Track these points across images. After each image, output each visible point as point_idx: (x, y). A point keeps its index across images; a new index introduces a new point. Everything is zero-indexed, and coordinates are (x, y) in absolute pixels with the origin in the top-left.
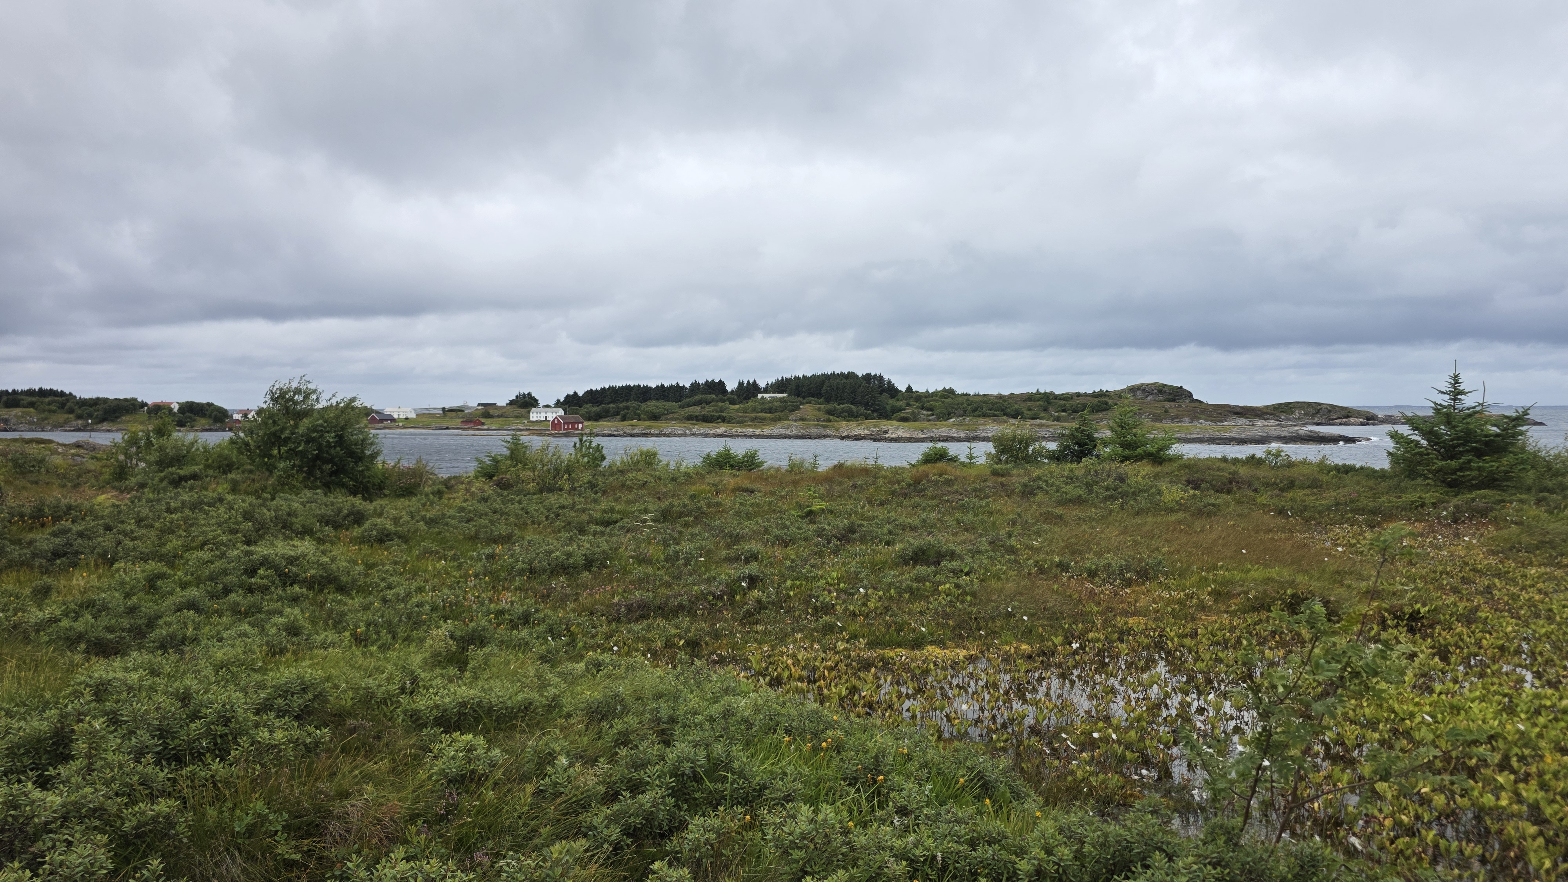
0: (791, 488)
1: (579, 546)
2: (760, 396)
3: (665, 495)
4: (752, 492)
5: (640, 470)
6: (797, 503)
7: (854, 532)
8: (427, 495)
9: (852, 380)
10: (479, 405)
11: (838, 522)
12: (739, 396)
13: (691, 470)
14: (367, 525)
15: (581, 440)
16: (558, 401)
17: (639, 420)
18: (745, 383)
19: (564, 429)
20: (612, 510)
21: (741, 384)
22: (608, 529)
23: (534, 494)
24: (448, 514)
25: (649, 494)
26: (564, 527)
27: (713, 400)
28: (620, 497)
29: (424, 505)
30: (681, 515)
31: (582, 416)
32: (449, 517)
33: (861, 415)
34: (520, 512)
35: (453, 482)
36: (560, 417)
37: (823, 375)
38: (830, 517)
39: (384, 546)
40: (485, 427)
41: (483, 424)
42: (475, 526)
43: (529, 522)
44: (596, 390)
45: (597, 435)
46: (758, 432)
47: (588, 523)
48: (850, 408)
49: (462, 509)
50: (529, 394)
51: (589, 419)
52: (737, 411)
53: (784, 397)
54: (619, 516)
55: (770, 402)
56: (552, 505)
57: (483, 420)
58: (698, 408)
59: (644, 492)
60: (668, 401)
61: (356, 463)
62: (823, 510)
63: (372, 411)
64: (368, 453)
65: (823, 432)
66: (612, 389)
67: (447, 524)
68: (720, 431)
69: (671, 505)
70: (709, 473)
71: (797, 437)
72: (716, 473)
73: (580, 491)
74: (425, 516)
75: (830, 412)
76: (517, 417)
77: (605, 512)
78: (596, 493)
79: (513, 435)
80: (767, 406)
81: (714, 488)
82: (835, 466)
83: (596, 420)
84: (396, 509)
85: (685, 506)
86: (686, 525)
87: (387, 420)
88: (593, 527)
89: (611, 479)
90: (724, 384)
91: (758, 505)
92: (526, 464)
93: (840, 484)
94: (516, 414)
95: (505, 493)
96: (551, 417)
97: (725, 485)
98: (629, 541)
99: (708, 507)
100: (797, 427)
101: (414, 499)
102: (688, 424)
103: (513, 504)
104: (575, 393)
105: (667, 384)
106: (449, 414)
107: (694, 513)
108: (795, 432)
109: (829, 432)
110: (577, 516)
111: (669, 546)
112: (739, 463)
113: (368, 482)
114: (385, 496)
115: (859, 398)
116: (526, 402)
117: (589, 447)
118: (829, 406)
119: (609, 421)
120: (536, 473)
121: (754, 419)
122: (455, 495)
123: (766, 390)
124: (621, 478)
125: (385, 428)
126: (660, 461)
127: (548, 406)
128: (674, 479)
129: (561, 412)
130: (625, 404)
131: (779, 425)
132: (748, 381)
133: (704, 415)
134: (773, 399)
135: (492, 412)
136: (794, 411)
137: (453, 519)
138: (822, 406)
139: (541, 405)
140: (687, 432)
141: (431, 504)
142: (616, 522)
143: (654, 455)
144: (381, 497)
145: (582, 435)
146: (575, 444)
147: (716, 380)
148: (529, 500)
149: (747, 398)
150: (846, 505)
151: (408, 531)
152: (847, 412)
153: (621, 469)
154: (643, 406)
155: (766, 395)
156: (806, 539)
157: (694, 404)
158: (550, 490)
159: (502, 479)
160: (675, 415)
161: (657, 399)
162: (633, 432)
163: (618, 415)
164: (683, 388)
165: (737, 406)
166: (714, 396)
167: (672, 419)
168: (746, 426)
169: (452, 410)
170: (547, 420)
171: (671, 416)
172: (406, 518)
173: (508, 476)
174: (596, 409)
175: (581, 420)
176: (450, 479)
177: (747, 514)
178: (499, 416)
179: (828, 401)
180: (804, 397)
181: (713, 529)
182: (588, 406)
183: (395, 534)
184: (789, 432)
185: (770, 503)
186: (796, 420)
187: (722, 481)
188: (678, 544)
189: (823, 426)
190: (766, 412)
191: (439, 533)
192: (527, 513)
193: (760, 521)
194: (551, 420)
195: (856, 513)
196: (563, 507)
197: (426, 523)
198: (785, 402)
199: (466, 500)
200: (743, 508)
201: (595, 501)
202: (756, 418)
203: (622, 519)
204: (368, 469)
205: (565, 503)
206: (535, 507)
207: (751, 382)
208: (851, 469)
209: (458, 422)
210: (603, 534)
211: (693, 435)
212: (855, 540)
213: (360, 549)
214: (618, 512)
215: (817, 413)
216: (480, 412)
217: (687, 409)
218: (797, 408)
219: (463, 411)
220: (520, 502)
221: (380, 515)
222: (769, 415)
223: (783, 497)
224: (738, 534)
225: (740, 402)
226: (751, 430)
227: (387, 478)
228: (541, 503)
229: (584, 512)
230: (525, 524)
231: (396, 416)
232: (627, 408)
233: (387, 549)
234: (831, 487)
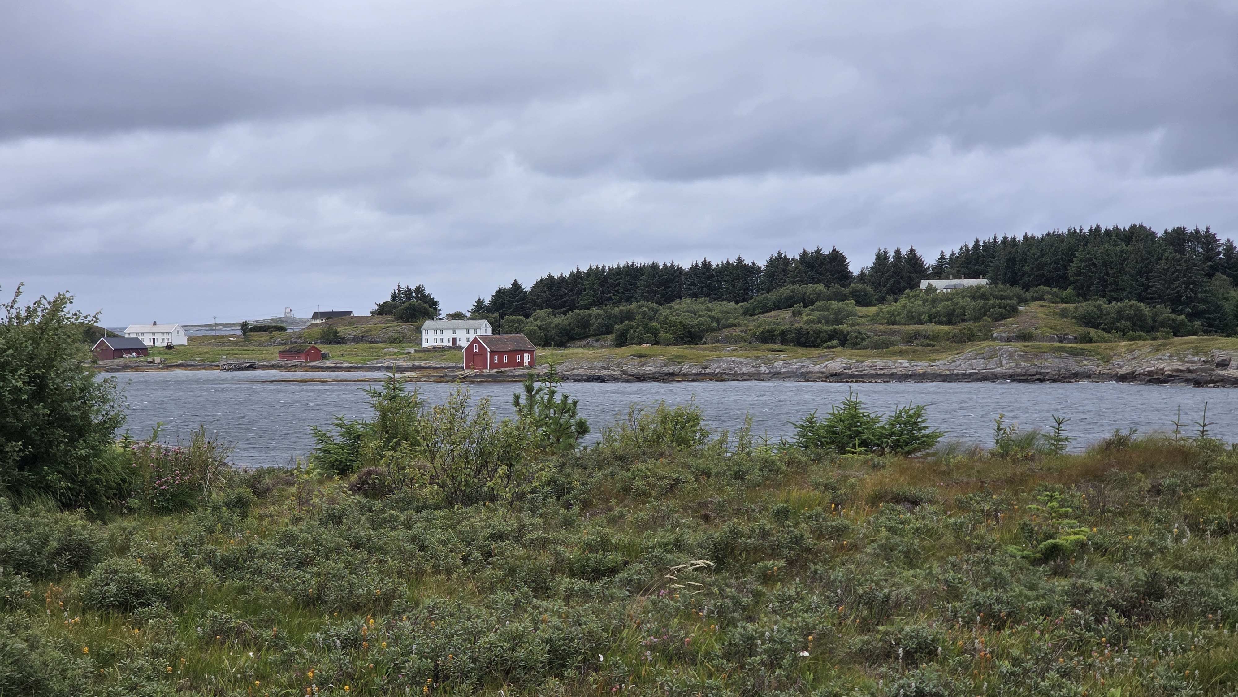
0: (1006, 493)
1: (536, 623)
2: (924, 284)
3: (721, 511)
4: (915, 502)
5: (662, 455)
6: (1024, 527)
7: (1159, 595)
8: (216, 508)
9: (1141, 245)
10: (316, 315)
11: (1119, 572)
12: (877, 286)
13: (774, 454)
14: (98, 571)
15: (529, 389)
16: (480, 303)
17: (656, 343)
18: (891, 254)
19: (493, 366)
20: (604, 544)
21: (881, 258)
22: (598, 586)
23: (437, 507)
24: (261, 549)
25: (685, 509)
26: (501, 580)
27: (819, 296)
28: (622, 516)
29: (210, 530)
30: (757, 553)
31: (531, 335)
32: (263, 556)
33: (1163, 324)
34: (409, 547)
35: (267, 481)
36: (484, 338)
37: (1072, 234)
38: (1101, 562)
39: (131, 617)
40: (329, 364)
41: (324, 357)
42: (319, 575)
43: (428, 567)
44: (562, 279)
45: (565, 378)
46: (921, 366)
47: (554, 571)
48: (1137, 309)
49: (289, 539)
50: (419, 290)
51: (546, 343)
52: (873, 320)
53: (979, 288)
54: (620, 558)
55: (947, 298)
56: (475, 531)
57: (324, 349)
58: (786, 314)
59: (672, 503)
60: (720, 298)
61: (72, 441)
62: (1083, 545)
63: (101, 332)
64: (96, 420)
65: (1072, 364)
66: (595, 274)
67: (259, 571)
68: (836, 365)
69: (735, 533)
70: (818, 459)
71: (1016, 378)
72: (832, 461)
73: (532, 501)
74: (213, 552)
75: (1089, 321)
76: (393, 341)
77: (589, 547)
78: (568, 506)
79: (390, 380)
80: (940, 307)
81: (829, 495)
82: (1108, 445)
83: (561, 345)
84: (155, 539)
85: (765, 534)
86: (766, 578)
87: (129, 351)
88: (564, 582)
89: (599, 475)
90: (844, 259)
91: (931, 533)
92: (416, 443)
93: (1123, 483)
94: (392, 334)
95: (378, 505)
96: (464, 339)
97: (853, 486)
98: (646, 612)
99: (819, 537)
100: (1011, 356)
101: (192, 517)
102: (764, 351)
103: (393, 529)
104: (516, 285)
105: (715, 261)
106: (255, 336)
107: (785, 551)
108: (1008, 366)
109: (1087, 365)
110: (529, 557)
111: (733, 623)
112: (881, 436)
113: (97, 481)
114: (131, 510)
115: (1158, 285)
116: (411, 308)
117: (550, 404)
118: (1084, 307)
119: (588, 346)
120: (438, 463)
121: (910, 339)
122: (272, 509)
123: (939, 272)
124: (622, 474)
125: (126, 368)
126: (704, 434)
127: (457, 316)
128: (739, 476)
129: (484, 328)
130: (624, 307)
131: (969, 350)
132: (898, 252)
133: (799, 332)
134: (959, 292)
135: (342, 330)
136: (1004, 317)
137: (271, 560)
138: (1071, 306)
139: (443, 314)
140: (763, 369)
141: (225, 530)
142: (613, 571)
143: (694, 419)
144: (122, 514)
145: (531, 376)
146: (517, 398)
147: (826, 252)
148: (427, 520)
149: (896, 291)
150: (1136, 533)
151: (182, 584)
152: (1129, 318)
153: (620, 452)
154: (665, 311)
155: (940, 284)
156: (1046, 612)
157: (778, 306)
158: (469, 500)
159: (369, 473)
160: (736, 332)
161: (695, 296)
162: (641, 370)
163: (608, 333)
164: (752, 269)
165: (872, 310)
166: (820, 287)
167: (729, 340)
168: (893, 354)
169: (260, 328)
170: (455, 347)
171: (726, 332)
172: (176, 558)
173: (382, 469)
174: (560, 320)
175: (530, 346)
176: (260, 475)
177: (906, 554)
178: (357, 340)
179: (1083, 293)
180: (1026, 287)
181: (830, 585)
182: (542, 313)
183: (153, 591)
184: (993, 367)
185: (958, 528)
186: (1009, 340)
187: (846, 478)
188: (750, 619)
189: (1074, 353)
190: (940, 323)
191: (242, 591)
192: (423, 548)
193: (936, 570)
194: (464, 344)
195: (1162, 551)
196: (499, 536)
197: (216, 568)
198: (984, 296)
199: (297, 520)
200: (898, 539)
201: (568, 524)
202: (916, 336)
203: (626, 563)
204: (97, 452)
205: (505, 528)
206: (439, 535)
207: (904, 252)
208: (1146, 449)
209: (272, 353)
210: (586, 595)
211: (776, 375)
212: (1162, 616)
213: (85, 624)
214: (616, 548)
215: (1059, 322)
216: (317, 331)
217: (761, 318)
218: (1013, 311)
219: (283, 329)
220: (408, 526)
221: (122, 551)
222: (946, 328)
223: (987, 514)
224: (887, 598)
225: (882, 300)
226: (906, 363)
227: (133, 472)
228: (453, 527)
229: (543, 547)
230: (420, 573)
231: (148, 343)
232: (629, 316)
233: (139, 624)
234: (1100, 492)
